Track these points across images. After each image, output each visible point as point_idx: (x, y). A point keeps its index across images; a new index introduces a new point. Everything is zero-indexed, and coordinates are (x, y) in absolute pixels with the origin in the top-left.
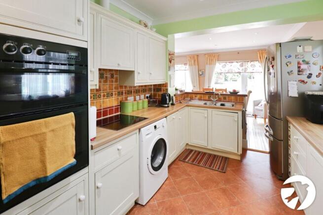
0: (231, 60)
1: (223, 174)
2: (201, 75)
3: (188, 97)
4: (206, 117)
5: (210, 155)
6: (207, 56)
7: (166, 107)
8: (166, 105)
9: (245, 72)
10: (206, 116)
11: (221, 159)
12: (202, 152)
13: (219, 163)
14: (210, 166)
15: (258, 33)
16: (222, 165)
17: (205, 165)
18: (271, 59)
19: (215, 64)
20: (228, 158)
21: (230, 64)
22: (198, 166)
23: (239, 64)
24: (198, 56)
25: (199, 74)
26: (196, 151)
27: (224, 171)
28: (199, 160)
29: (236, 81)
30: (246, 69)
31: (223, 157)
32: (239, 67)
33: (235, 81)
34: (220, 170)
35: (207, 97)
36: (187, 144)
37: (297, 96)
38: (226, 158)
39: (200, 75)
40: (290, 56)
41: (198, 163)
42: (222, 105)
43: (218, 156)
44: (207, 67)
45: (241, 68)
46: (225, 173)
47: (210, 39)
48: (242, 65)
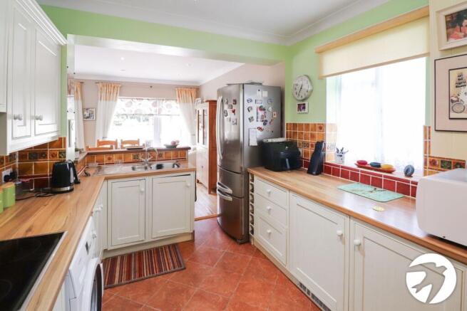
0: (140, 96)
1: (184, 271)
2: (88, 118)
3: (93, 161)
4: (142, 192)
5: (149, 252)
6: (100, 85)
7: (67, 191)
8: (68, 188)
9: (159, 114)
10: (143, 189)
11: (168, 250)
12: (135, 253)
13: (169, 257)
14: (161, 270)
15: (190, 65)
16: (174, 258)
17: (153, 273)
18: (232, 103)
19: (116, 100)
20: (177, 244)
21: (138, 102)
22: (143, 279)
23: (152, 102)
24: (82, 83)
25: (84, 115)
26: (122, 257)
27: (183, 267)
28: (137, 269)
29: (121, 124)
30: (160, 110)
31: (169, 246)
32: (151, 107)
33: (118, 125)
34: (177, 268)
35: (131, 157)
36: (105, 251)
37: (256, 144)
38: (174, 245)
39: (86, 118)
40: (251, 101)
41: (140, 275)
42: (159, 167)
43: (161, 248)
44: (101, 105)
45: (154, 109)
46: (185, 268)
47: (122, 59)
48: (155, 105)
